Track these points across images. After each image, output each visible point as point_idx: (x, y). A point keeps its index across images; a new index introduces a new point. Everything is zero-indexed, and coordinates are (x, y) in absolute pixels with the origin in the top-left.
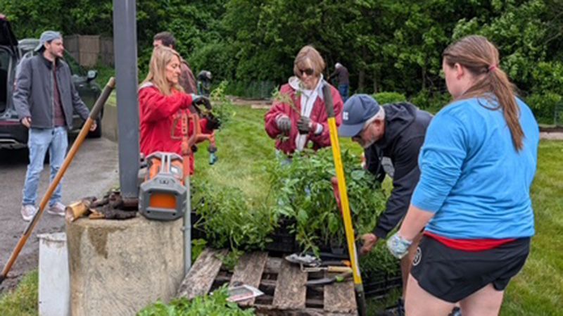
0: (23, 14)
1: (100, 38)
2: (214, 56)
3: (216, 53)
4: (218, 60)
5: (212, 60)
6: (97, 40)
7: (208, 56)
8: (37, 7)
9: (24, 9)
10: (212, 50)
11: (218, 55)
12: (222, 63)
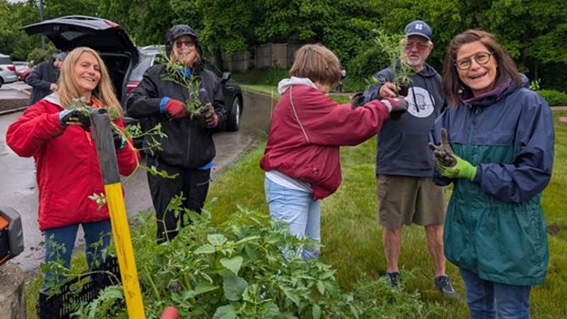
0: (220, 29)
1: (287, 46)
2: (376, 58)
3: (378, 55)
4: (379, 61)
5: (374, 61)
6: (285, 47)
7: (370, 58)
8: (230, 25)
9: (221, 26)
10: (374, 52)
11: (380, 56)
12: (383, 64)
